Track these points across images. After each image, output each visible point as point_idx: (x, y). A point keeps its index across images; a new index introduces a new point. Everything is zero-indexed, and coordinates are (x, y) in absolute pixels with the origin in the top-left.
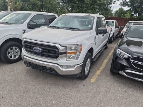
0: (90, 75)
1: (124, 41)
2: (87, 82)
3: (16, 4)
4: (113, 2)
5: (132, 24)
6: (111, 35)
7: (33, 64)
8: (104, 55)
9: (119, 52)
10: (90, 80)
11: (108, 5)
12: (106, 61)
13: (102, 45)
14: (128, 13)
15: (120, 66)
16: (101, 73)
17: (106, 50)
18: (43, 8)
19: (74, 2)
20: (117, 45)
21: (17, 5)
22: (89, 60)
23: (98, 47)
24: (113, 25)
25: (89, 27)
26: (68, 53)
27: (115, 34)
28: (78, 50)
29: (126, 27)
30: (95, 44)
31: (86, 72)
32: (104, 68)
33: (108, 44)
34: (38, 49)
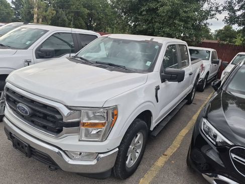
0: (141, 167)
3: (46, 11)
4: (211, 15)
5: (242, 63)
6: (202, 76)
7: (14, 138)
8: (183, 118)
9: (205, 127)
10: (138, 182)
11: (201, 21)
14: (239, 36)
15: (205, 161)
16: (166, 163)
17: (189, 106)
18: (91, 20)
19: (139, 12)
21: (47, 13)
22: (139, 135)
24: (207, 57)
25: (147, 64)
26: (84, 124)
27: (210, 75)
28: (107, 120)
29: (232, 64)
30: (158, 102)
31: (132, 161)
32: (177, 150)
33: (193, 94)
34: (24, 110)
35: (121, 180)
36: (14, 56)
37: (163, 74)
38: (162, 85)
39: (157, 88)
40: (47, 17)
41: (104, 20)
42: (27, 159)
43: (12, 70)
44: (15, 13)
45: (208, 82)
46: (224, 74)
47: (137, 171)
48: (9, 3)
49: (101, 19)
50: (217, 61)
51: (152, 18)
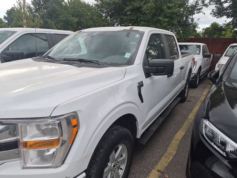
4: (197, 10)
6: (195, 71)
11: (187, 16)
18: (81, 28)
19: (124, 12)
21: (35, 23)
24: (198, 52)
25: (125, 56)
28: (62, 135)
29: (225, 56)
32: (173, 159)
33: (187, 90)
37: (147, 67)
39: (141, 85)
46: (218, 67)
49: (90, 26)
50: (208, 55)
51: (138, 17)
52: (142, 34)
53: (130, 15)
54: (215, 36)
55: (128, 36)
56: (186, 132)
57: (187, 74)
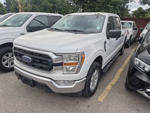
0: (98, 90)
1: (144, 46)
2: (93, 102)
6: (128, 38)
9: (137, 62)
10: (97, 98)
12: (121, 70)
13: (115, 52)
15: (138, 82)
19: (85, 1)
20: (135, 51)
21: (27, 8)
22: (96, 71)
23: (109, 55)
24: (130, 27)
25: (97, 28)
26: (65, 64)
27: (132, 37)
28: (79, 61)
29: (146, 29)
30: (105, 51)
31: (93, 87)
33: (123, 49)
34: (28, 59)
35: (88, 97)
36: (14, 31)
37: (108, 34)
38: (108, 41)
39: (105, 43)
40: (27, 10)
41: (62, 10)
42: (32, 88)
43: (13, 39)
44: (7, 10)
45: (131, 42)
47: (96, 92)
48: (2, 4)
49: (61, 9)
50: (136, 28)
51: (94, 4)
52: (105, 17)
53: (89, 3)
54: (140, 17)
55: (97, 17)
56: (124, 70)
57: (124, 39)
